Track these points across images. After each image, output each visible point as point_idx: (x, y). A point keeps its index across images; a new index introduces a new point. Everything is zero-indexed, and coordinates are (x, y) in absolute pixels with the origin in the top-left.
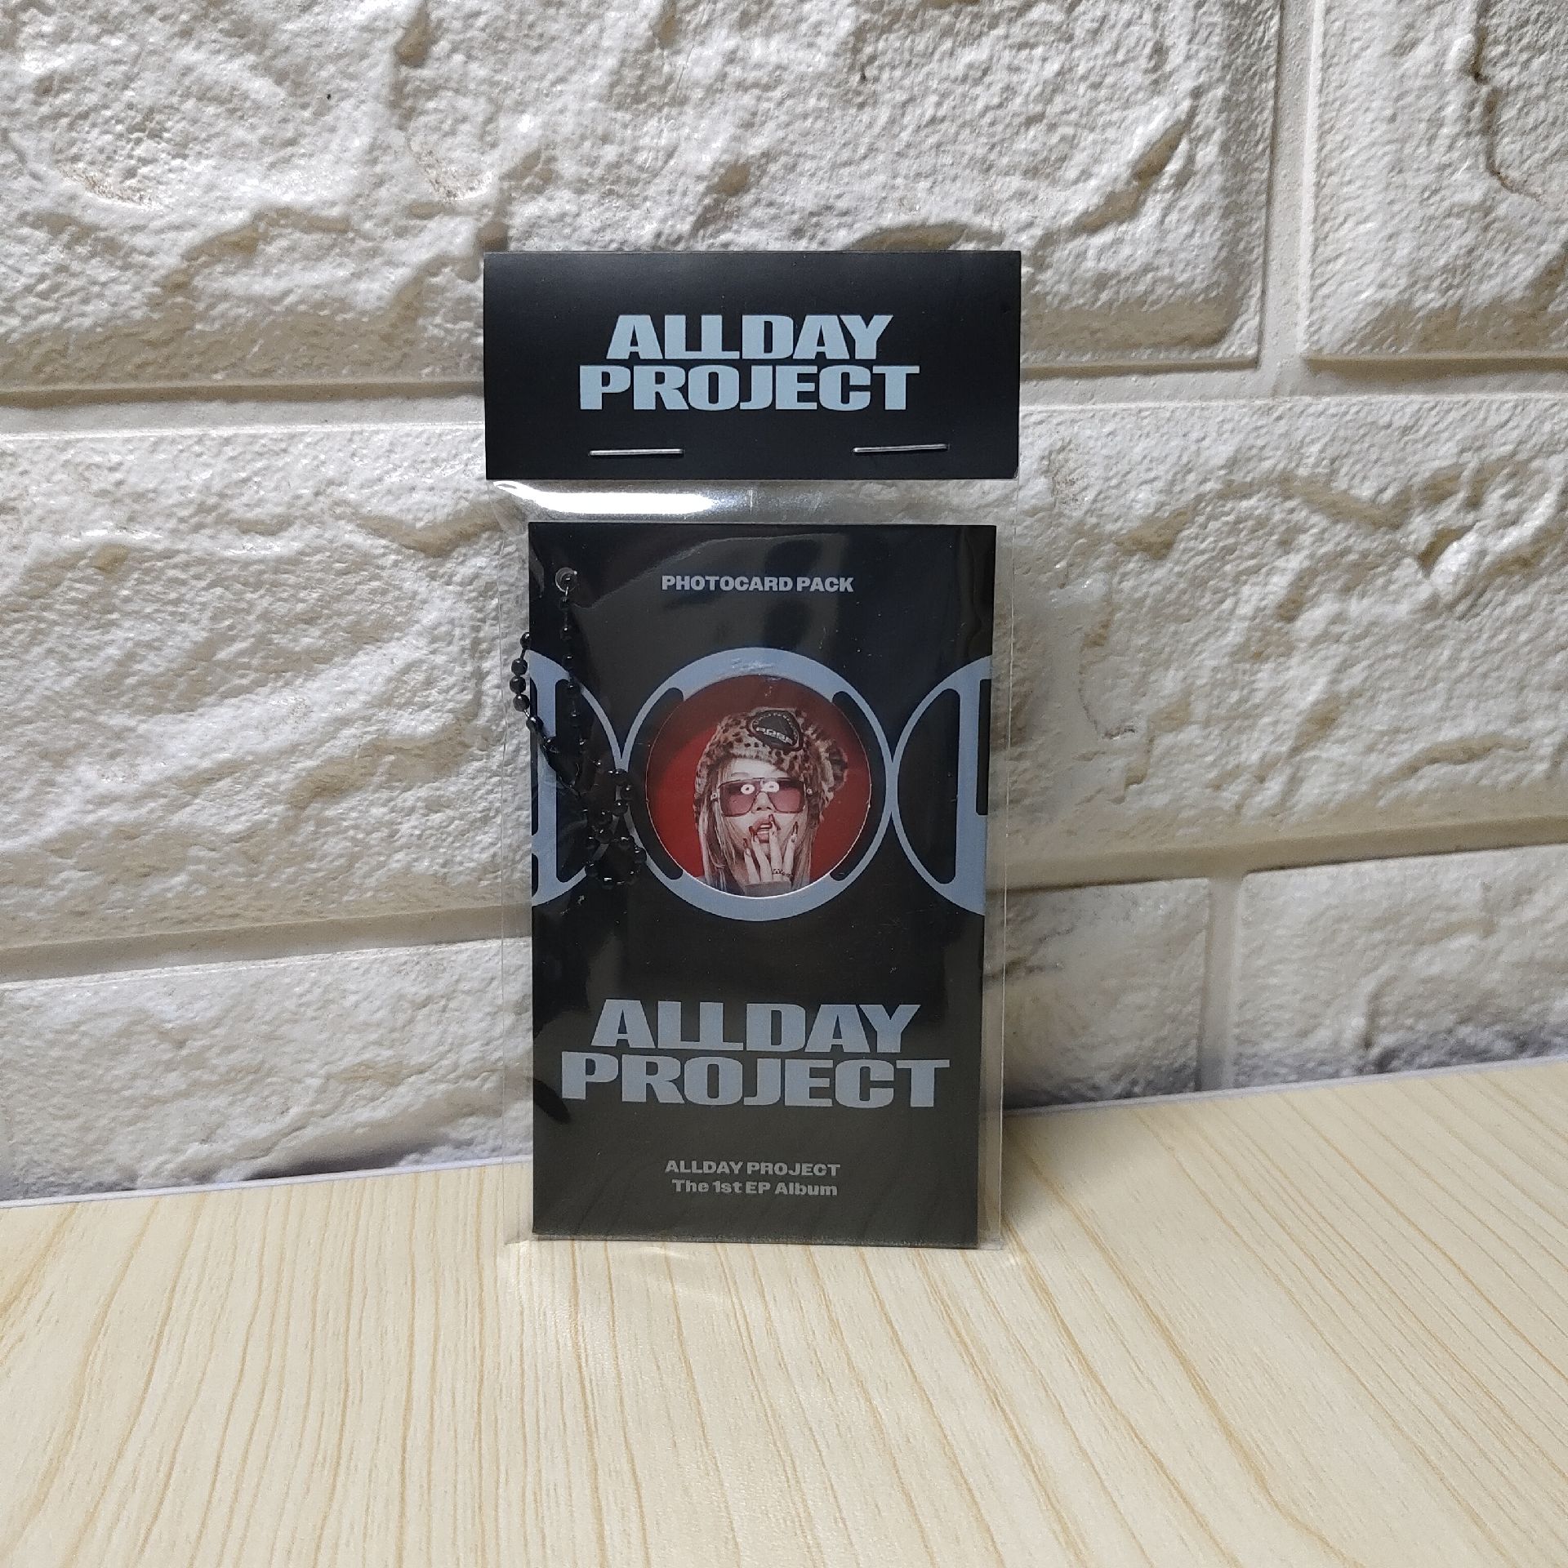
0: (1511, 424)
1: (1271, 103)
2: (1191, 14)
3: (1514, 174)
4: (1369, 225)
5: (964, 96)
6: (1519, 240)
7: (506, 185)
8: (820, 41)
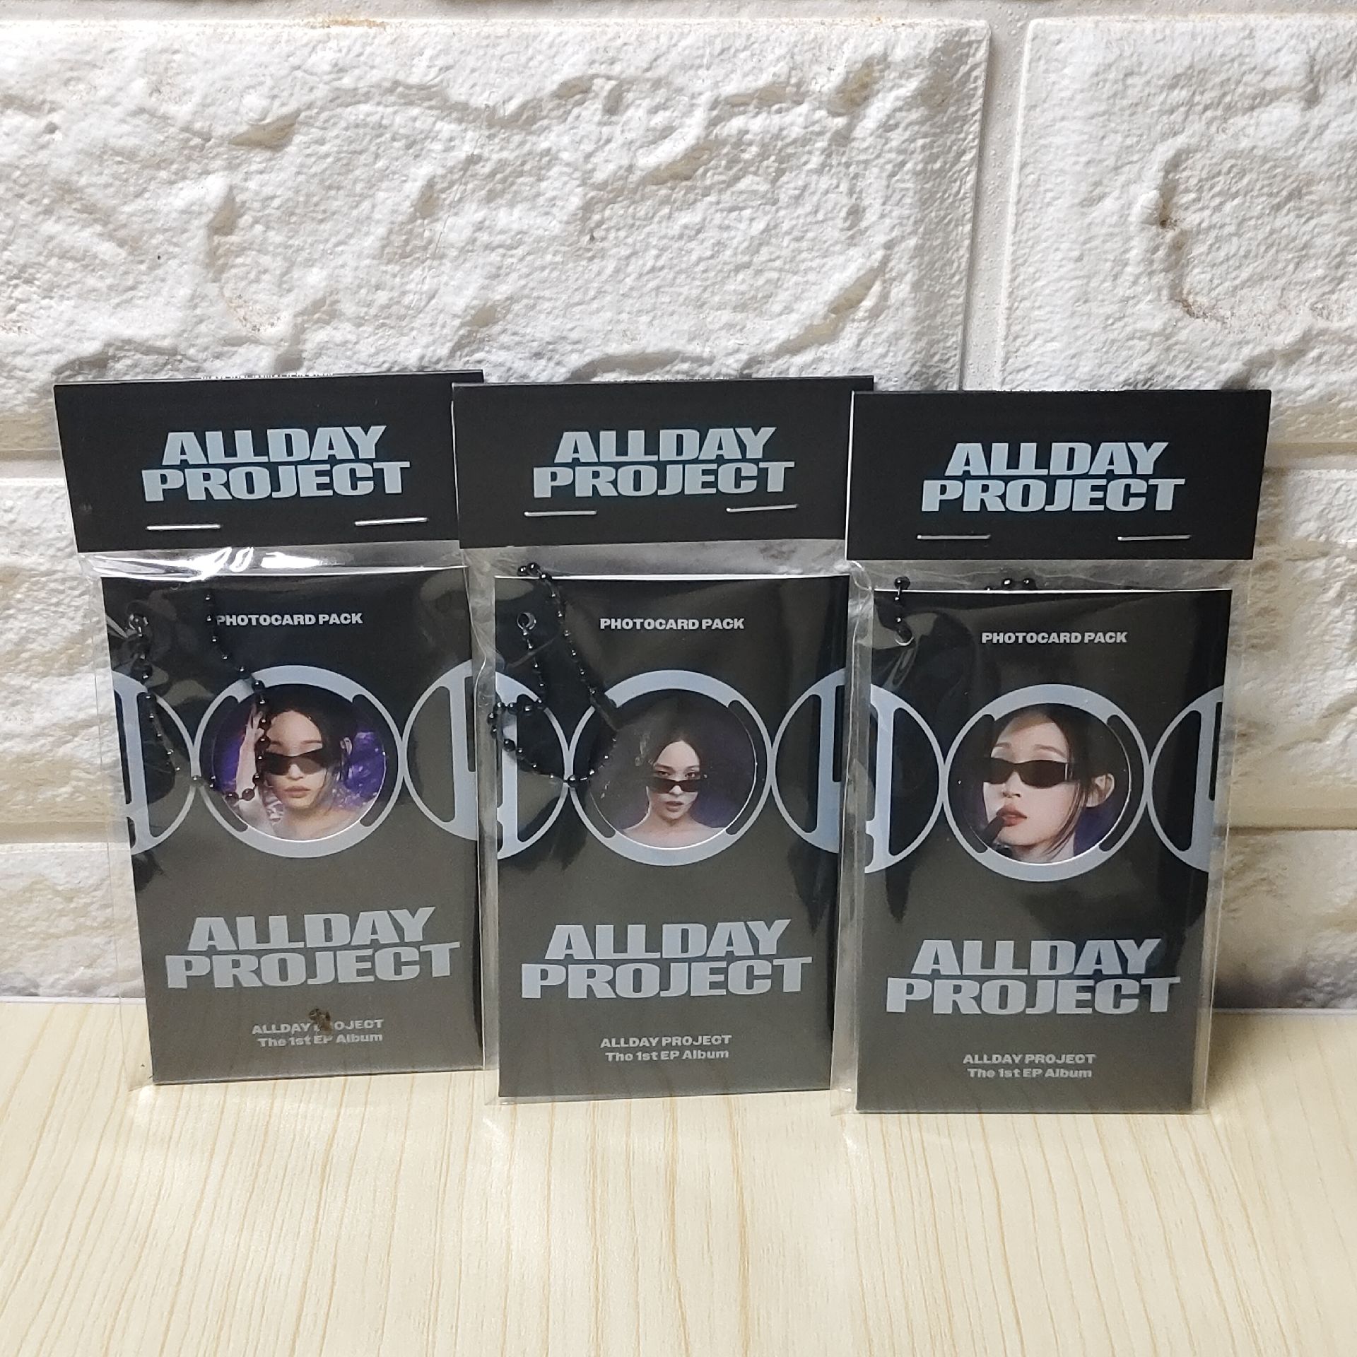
1: (967, 242)
5: (681, 249)
6: (1200, 360)
7: (299, 320)
8: (555, 210)
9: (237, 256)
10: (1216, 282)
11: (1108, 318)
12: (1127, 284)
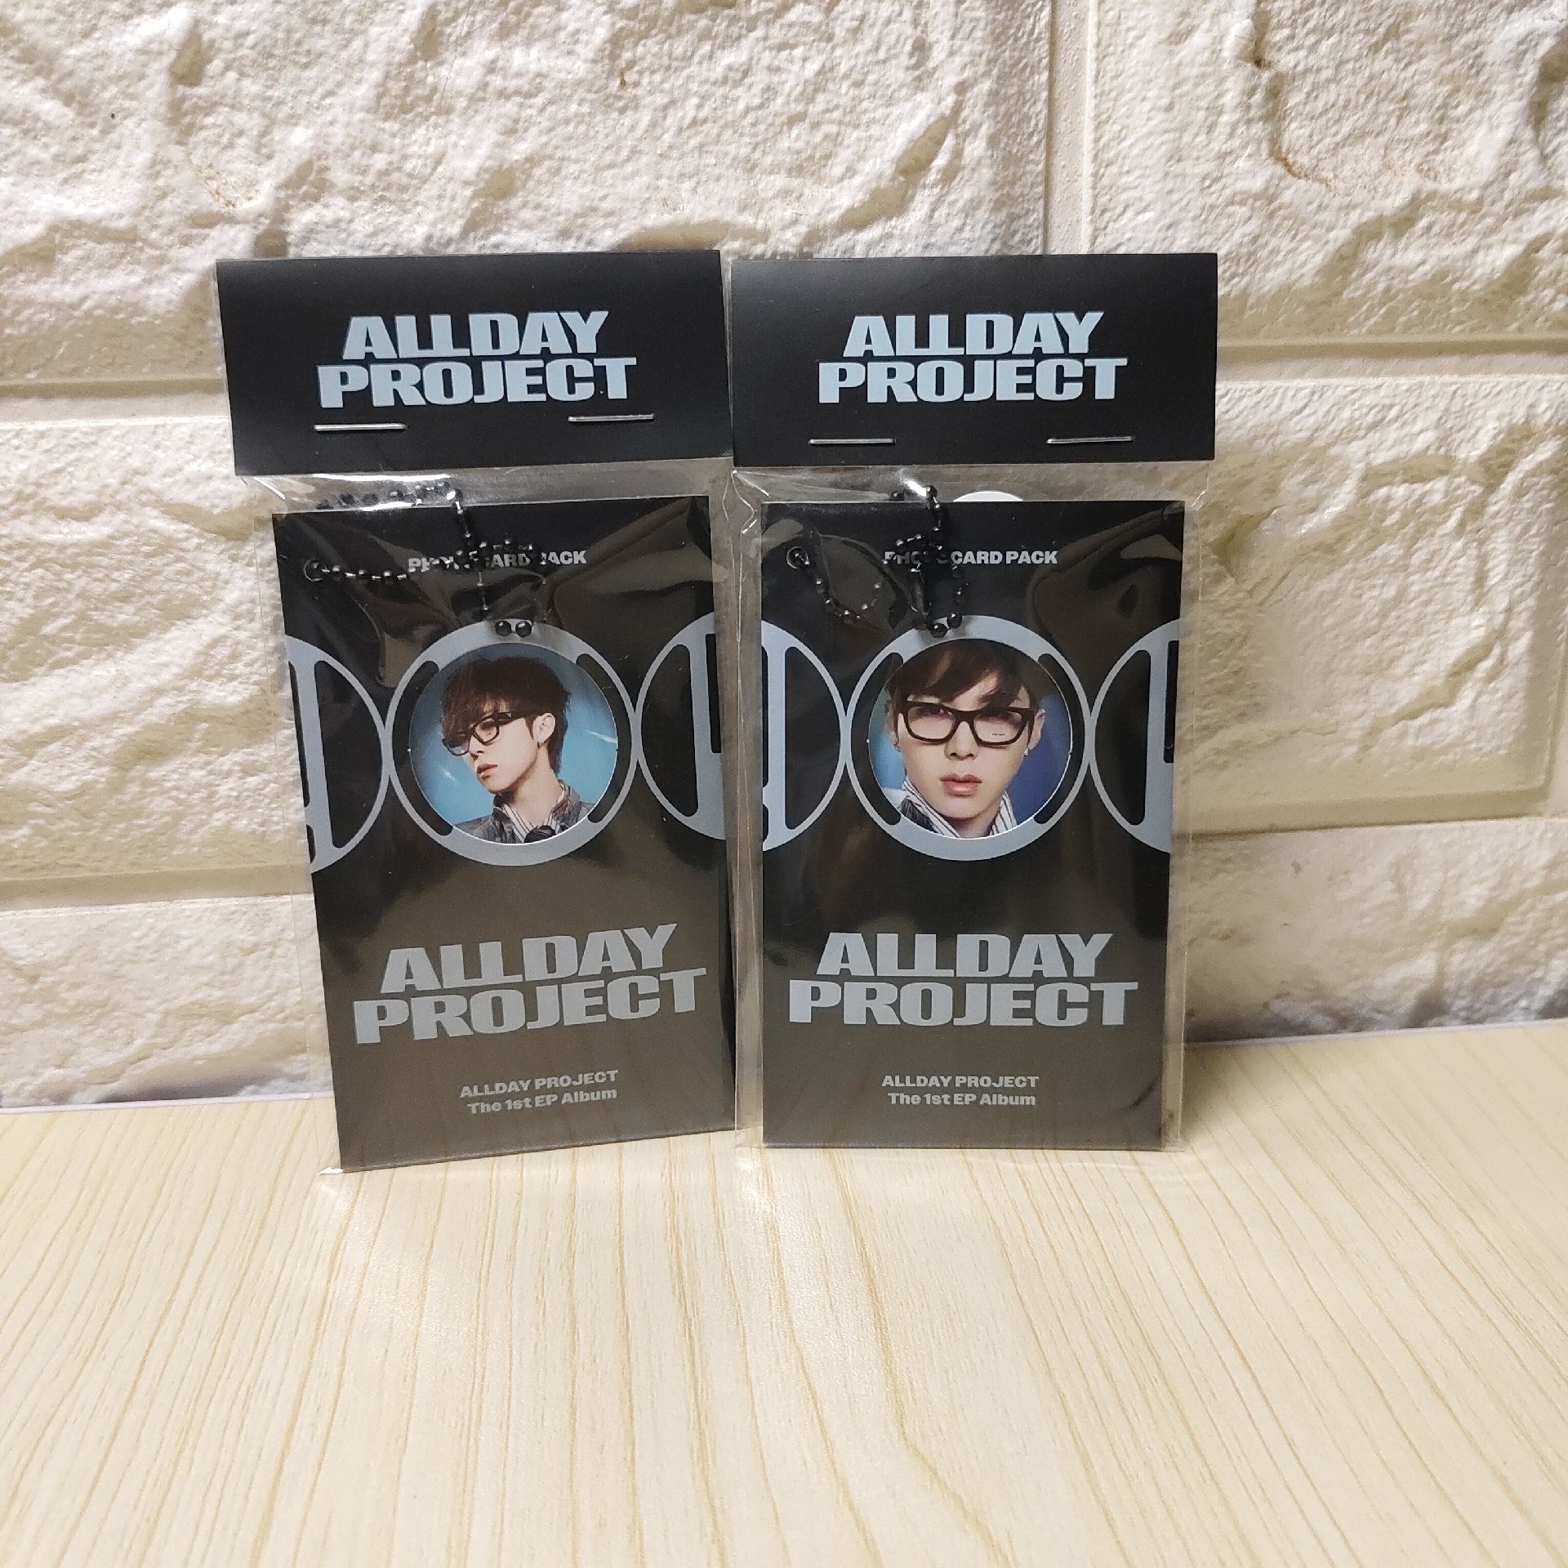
0: (1307, 411)
1: (1044, 94)
2: (952, 9)
3: (1303, 160)
4: (1149, 215)
5: (725, 97)
6: (1305, 227)
7: (282, 194)
8: (579, 48)
9: (207, 115)
10: (1316, 138)
11: (1204, 179)
12: (1223, 138)
